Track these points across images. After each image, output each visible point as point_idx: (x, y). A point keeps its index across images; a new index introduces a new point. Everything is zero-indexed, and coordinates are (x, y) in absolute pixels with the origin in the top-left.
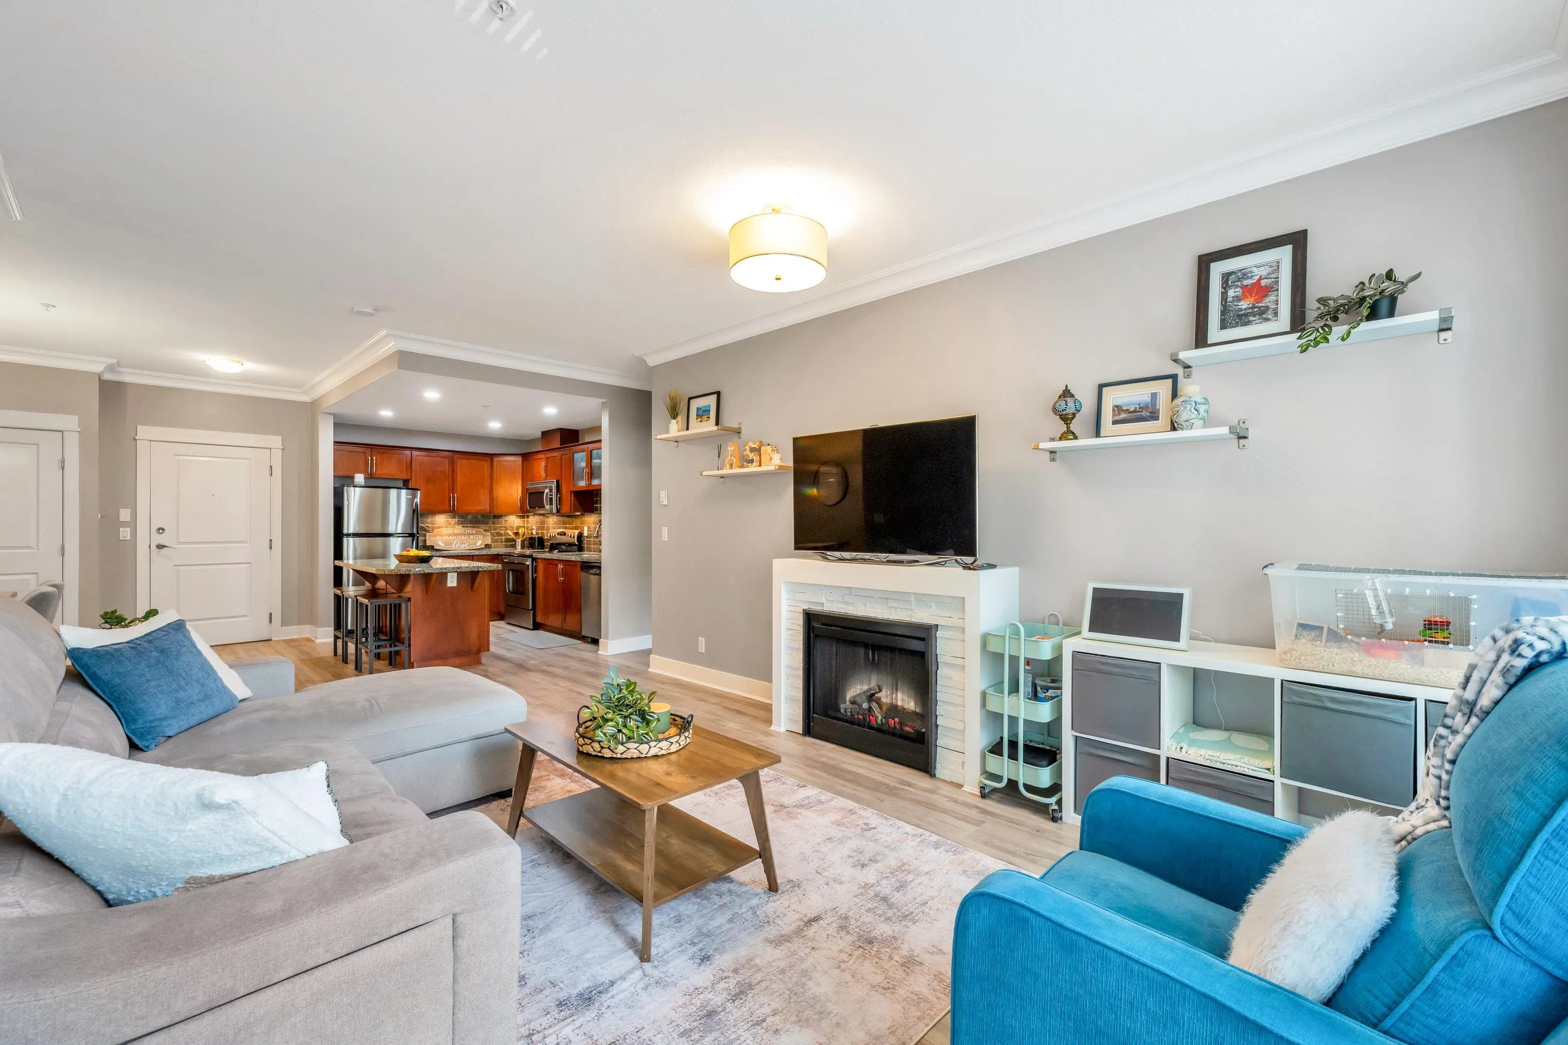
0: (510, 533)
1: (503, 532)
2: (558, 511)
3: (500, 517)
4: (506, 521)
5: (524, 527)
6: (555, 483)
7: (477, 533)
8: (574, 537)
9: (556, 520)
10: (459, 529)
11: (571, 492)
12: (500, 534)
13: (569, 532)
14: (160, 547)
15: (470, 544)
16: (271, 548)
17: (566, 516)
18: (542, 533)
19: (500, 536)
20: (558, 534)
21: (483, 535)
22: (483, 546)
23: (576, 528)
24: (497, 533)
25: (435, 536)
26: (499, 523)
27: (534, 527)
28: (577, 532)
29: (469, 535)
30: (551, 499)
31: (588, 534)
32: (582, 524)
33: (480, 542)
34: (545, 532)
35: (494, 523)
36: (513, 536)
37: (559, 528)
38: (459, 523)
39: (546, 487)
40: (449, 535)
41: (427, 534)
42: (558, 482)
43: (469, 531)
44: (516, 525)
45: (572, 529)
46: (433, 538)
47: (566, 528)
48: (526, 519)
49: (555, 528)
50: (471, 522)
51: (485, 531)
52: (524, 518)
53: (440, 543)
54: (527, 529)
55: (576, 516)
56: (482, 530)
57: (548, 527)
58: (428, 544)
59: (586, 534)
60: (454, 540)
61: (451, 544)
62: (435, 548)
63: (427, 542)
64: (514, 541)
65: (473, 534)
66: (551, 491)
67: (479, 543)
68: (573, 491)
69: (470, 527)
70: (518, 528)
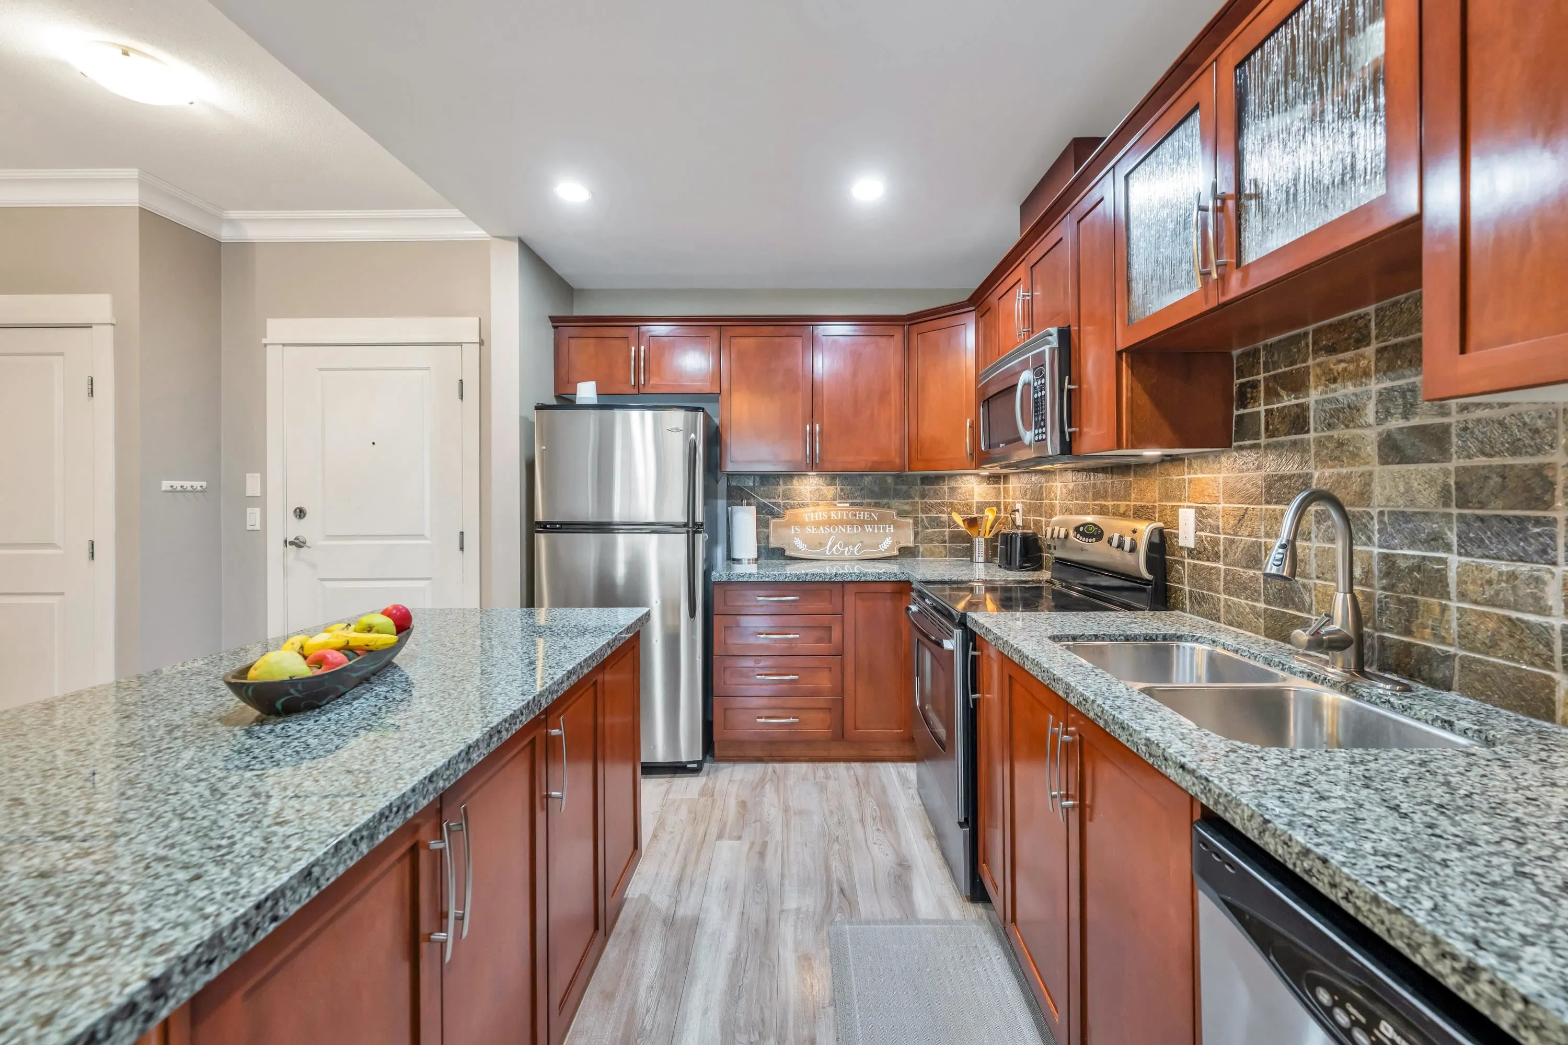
0: (958, 519)
1: (944, 517)
2: (1067, 448)
3: (939, 479)
4: (952, 490)
5: (998, 504)
6: (1054, 341)
7: (882, 520)
8: (1133, 549)
9: (1071, 486)
10: (842, 509)
11: (1119, 354)
12: (938, 523)
13: (1115, 527)
14: (298, 544)
15: (864, 547)
16: (462, 549)
17: (1104, 470)
18: (1037, 523)
19: (938, 526)
20: (1077, 529)
21: (894, 523)
22: (896, 553)
23: (1140, 513)
24: (931, 520)
25: (788, 526)
26: (936, 494)
27: (1019, 506)
28: (1145, 529)
29: (862, 523)
30: (1039, 404)
31: (1199, 540)
32: (1166, 495)
33: (888, 542)
34: (1043, 519)
35: (923, 496)
36: (963, 527)
37: (1083, 511)
38: (844, 497)
39: (1024, 366)
40: (818, 524)
41: (773, 522)
42: (1065, 336)
43: (863, 514)
44: (977, 499)
45: (1124, 515)
46: (783, 532)
47: (1103, 511)
48: (1002, 486)
49: (1068, 511)
50: (872, 494)
51: (902, 514)
52: (998, 483)
53: (798, 542)
54: (1006, 509)
55: (1143, 467)
56: (894, 512)
57: (1052, 507)
58: (773, 543)
59: (1186, 536)
60: (830, 534)
61: (821, 545)
62: (788, 553)
63: (772, 540)
64: (969, 540)
65: (871, 522)
66: (1039, 374)
67: (886, 545)
68: (1127, 350)
69: (869, 505)
70: (981, 507)
